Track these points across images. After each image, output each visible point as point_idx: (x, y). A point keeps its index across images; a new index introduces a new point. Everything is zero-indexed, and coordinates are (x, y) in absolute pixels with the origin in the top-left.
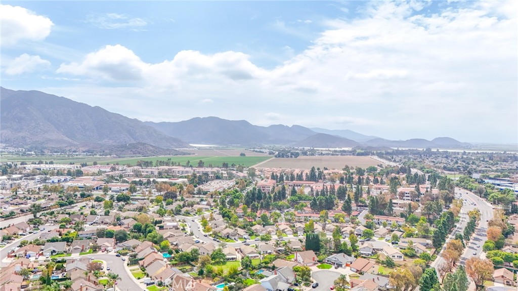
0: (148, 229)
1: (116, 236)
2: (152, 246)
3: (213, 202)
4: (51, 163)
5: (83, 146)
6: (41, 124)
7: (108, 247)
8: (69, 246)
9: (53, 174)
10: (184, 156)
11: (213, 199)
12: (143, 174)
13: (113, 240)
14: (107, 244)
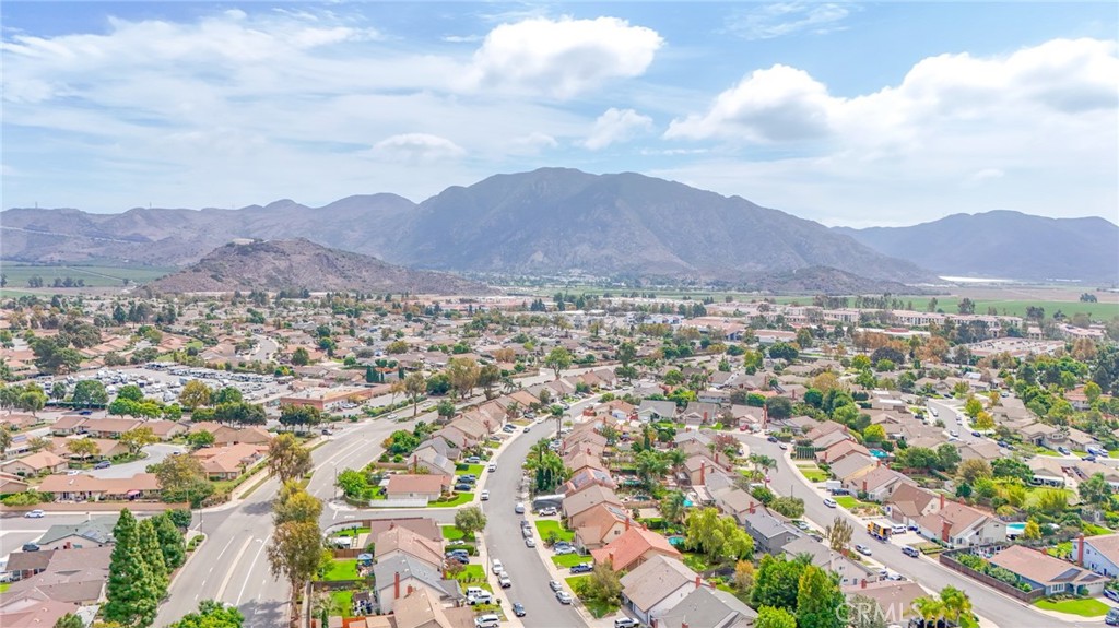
0: (836, 400)
1: (768, 406)
2: (845, 430)
3: (999, 376)
4: (652, 296)
5: (707, 274)
6: (637, 233)
7: (752, 422)
8: (680, 412)
9: (654, 311)
10: (922, 297)
11: (998, 371)
12: (826, 318)
13: (761, 411)
14: (749, 417)
